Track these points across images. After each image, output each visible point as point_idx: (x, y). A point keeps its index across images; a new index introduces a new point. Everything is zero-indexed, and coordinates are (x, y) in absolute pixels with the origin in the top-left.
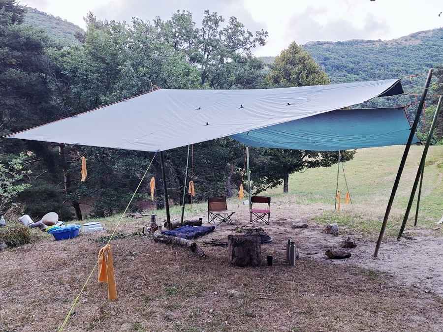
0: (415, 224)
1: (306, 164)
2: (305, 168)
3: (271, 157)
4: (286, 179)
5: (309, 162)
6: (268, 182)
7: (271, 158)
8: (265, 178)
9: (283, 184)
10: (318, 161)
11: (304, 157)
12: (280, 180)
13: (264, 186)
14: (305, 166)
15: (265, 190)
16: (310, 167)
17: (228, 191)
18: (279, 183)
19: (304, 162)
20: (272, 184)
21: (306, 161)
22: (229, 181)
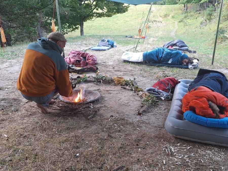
0: (212, 64)
1: (95, 15)
2: (94, 18)
3: (70, 8)
4: (82, 25)
5: (97, 13)
6: (69, 27)
7: (70, 10)
8: (67, 25)
9: (80, 29)
10: (104, 13)
11: (93, 9)
12: (77, 26)
13: (66, 31)
14: (94, 16)
15: (67, 33)
16: (98, 17)
17: (39, 34)
18: (77, 28)
19: (94, 13)
20: (72, 29)
21: (95, 13)
22: (39, 26)
